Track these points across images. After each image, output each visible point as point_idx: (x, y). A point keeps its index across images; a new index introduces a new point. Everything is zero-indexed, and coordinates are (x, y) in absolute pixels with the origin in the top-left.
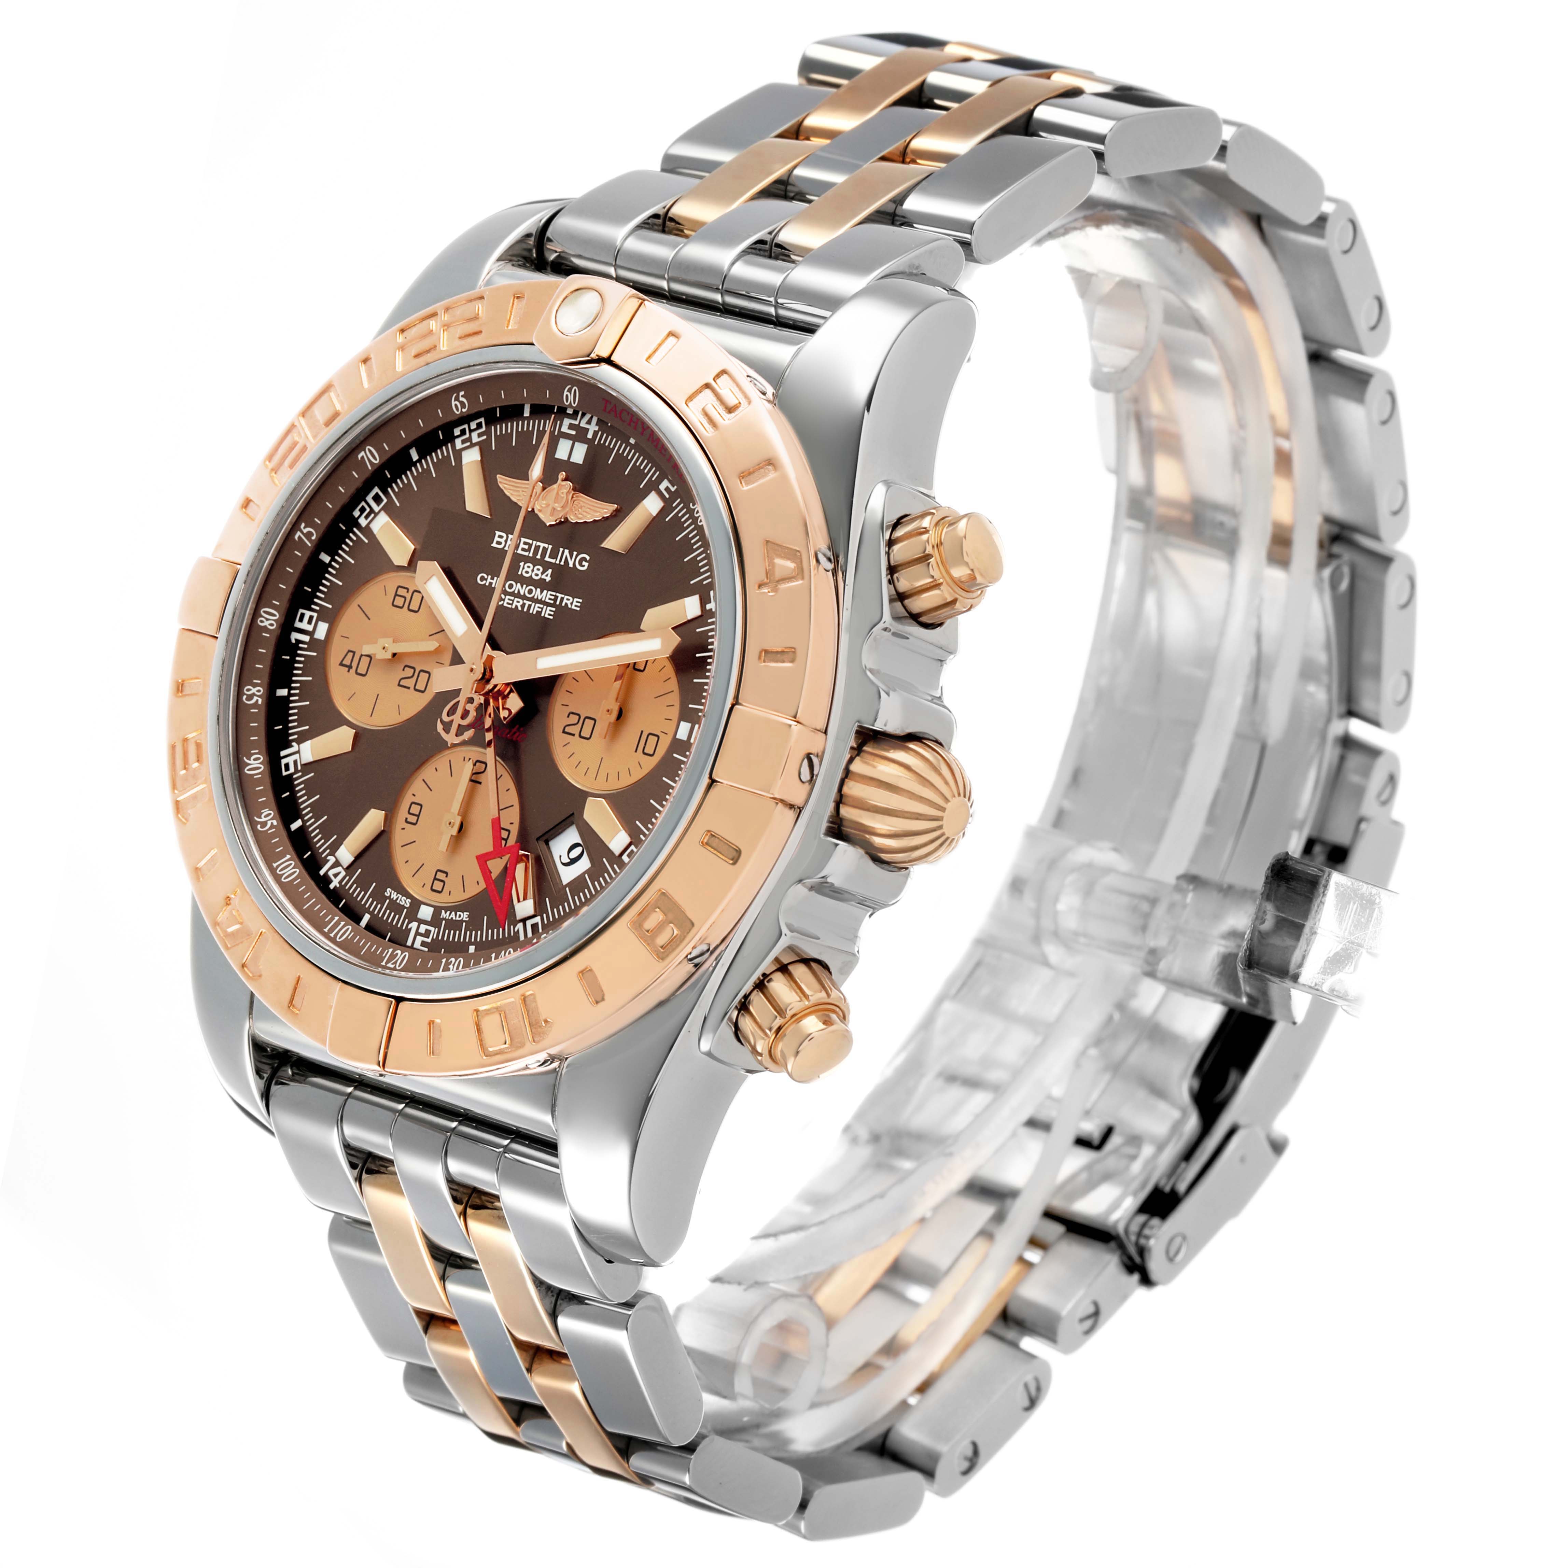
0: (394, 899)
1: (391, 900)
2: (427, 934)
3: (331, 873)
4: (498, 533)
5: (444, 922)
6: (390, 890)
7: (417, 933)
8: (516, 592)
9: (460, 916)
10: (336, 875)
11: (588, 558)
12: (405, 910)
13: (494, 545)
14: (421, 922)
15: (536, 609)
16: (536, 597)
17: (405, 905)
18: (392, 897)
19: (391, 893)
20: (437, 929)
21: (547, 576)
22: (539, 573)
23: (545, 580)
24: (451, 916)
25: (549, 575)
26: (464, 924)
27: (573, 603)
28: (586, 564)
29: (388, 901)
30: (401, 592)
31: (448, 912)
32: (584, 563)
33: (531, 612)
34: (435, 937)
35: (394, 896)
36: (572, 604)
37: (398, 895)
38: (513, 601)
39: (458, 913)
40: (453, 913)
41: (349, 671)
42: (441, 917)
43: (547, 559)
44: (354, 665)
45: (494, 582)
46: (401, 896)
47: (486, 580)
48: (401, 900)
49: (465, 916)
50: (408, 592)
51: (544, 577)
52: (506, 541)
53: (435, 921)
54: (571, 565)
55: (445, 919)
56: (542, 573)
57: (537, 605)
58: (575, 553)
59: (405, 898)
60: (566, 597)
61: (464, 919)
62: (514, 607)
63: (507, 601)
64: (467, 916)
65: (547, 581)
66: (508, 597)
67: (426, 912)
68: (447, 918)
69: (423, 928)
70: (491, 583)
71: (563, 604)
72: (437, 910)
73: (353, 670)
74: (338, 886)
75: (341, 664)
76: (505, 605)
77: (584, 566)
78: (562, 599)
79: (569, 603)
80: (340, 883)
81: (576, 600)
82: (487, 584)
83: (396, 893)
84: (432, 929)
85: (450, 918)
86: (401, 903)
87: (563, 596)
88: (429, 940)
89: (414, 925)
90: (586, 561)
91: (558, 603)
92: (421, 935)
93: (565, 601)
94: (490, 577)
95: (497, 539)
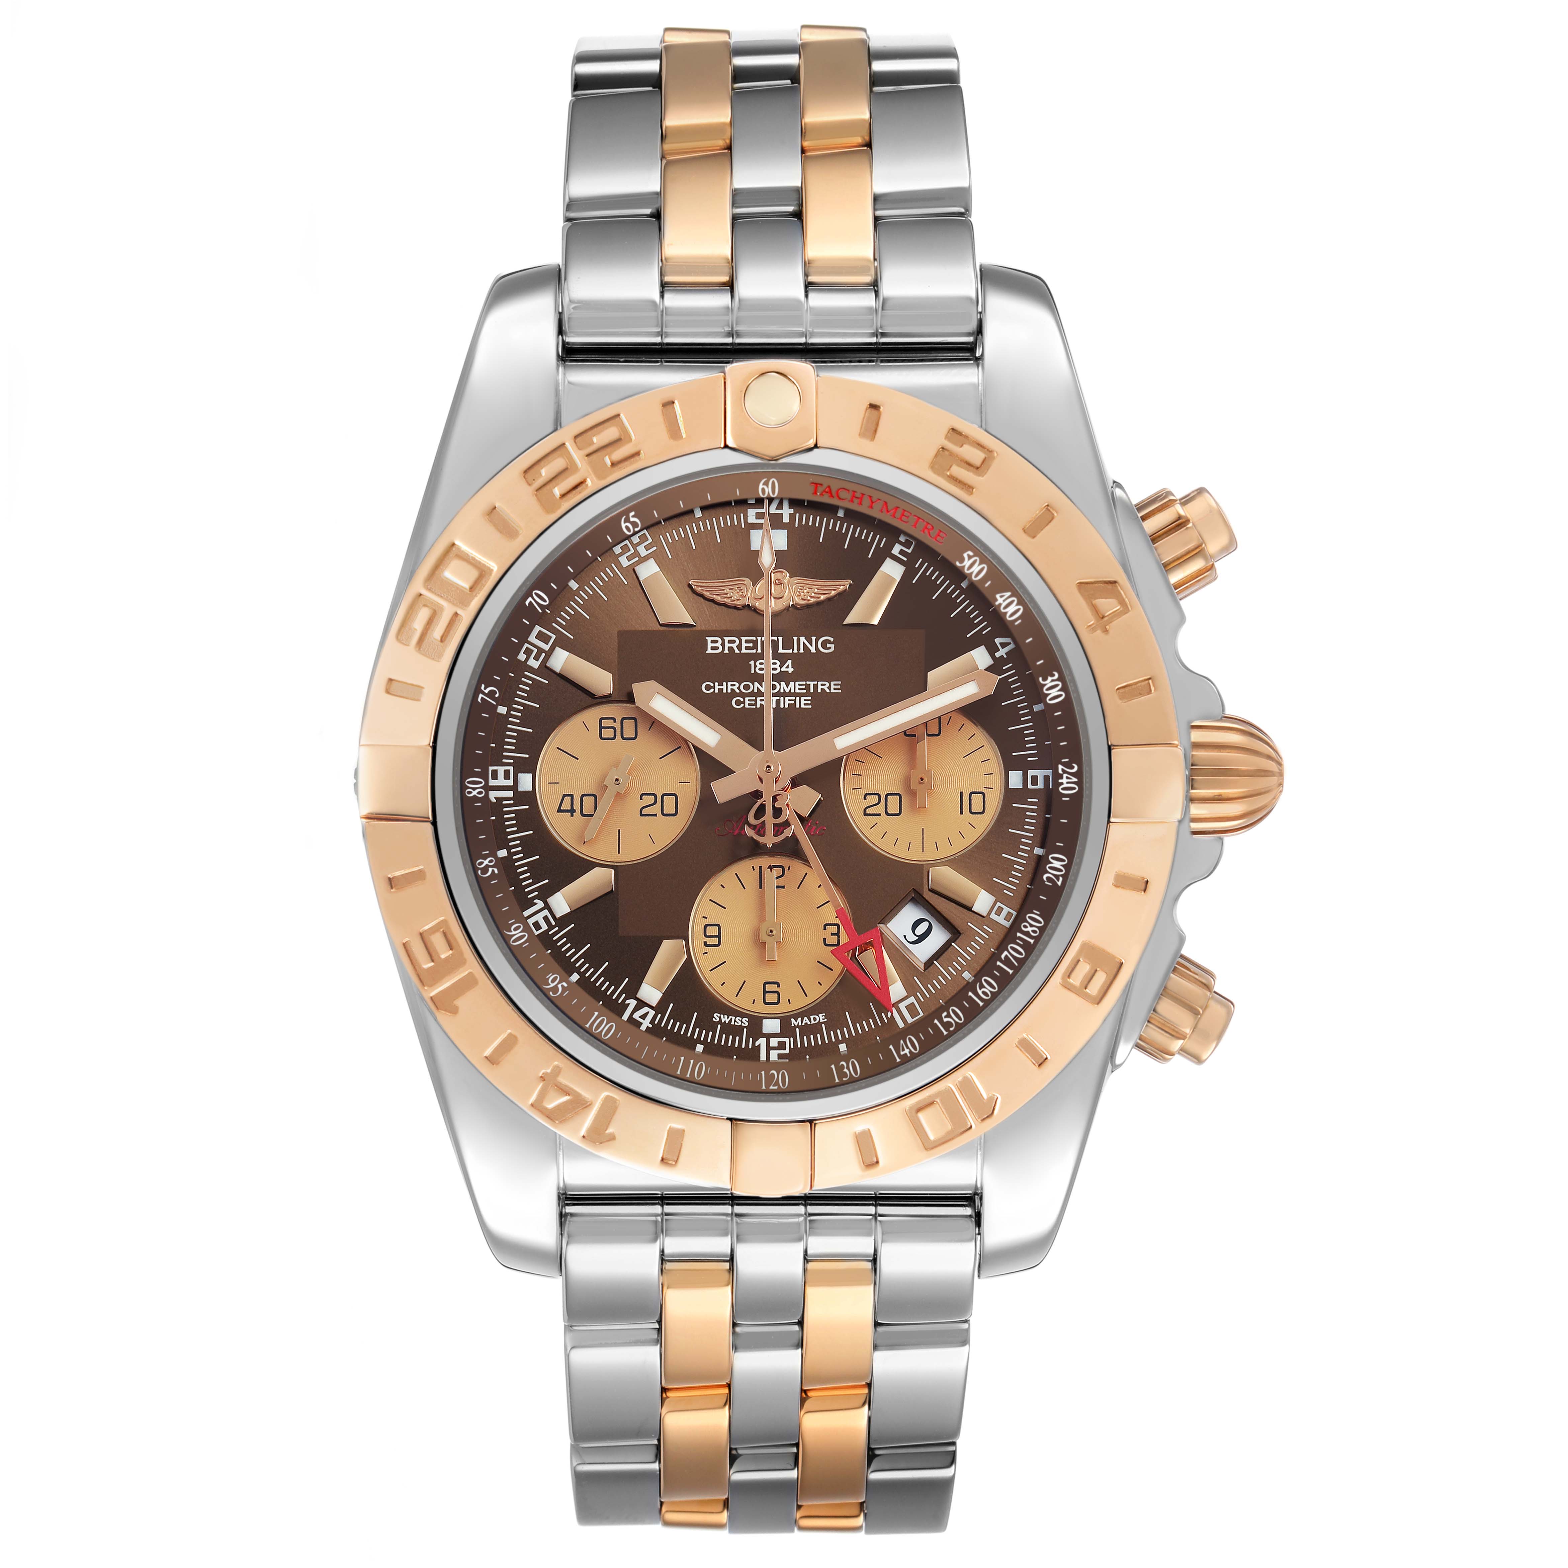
0: (727, 1022)
1: (724, 1025)
2: (782, 1046)
3: (636, 1016)
4: (709, 639)
5: (797, 1030)
6: (719, 1015)
7: (769, 1048)
8: (756, 691)
9: (815, 1019)
10: (644, 1017)
11: (832, 640)
12: (745, 1030)
13: (709, 651)
14: (769, 1036)
15: (787, 702)
16: (782, 691)
17: (743, 1024)
18: (723, 1022)
19: (720, 1018)
20: (792, 1039)
21: (787, 667)
22: (777, 666)
23: (788, 671)
24: (804, 1022)
25: (790, 666)
26: (823, 1025)
27: (831, 687)
28: (833, 646)
29: (719, 1026)
30: (605, 723)
31: (799, 1019)
32: (828, 645)
33: (782, 706)
34: (792, 1047)
35: (725, 1019)
36: (829, 688)
37: (730, 1017)
38: (756, 701)
39: (812, 1017)
40: (806, 1018)
41: (572, 815)
42: (793, 1025)
43: (781, 651)
44: (577, 807)
45: (724, 687)
46: (734, 1018)
47: (714, 687)
48: (735, 1021)
49: (821, 1018)
50: (615, 721)
51: (784, 669)
52: (723, 645)
53: (786, 1030)
54: (813, 650)
55: (798, 1026)
56: (781, 666)
57: (787, 699)
58: (814, 638)
59: (740, 1019)
60: (820, 683)
61: (821, 1021)
62: (758, 706)
63: (747, 702)
64: (824, 1017)
65: (790, 672)
66: (747, 699)
67: (771, 1026)
68: (800, 1024)
69: (774, 1042)
70: (720, 690)
71: (819, 691)
72: (785, 1021)
73: (577, 813)
74: (651, 1026)
75: (559, 810)
76: (747, 706)
77: (830, 648)
78: (816, 686)
79: (825, 687)
80: (652, 1022)
81: (832, 683)
82: (716, 691)
83: (726, 1016)
84: (787, 1040)
85: (803, 1024)
86: (736, 1023)
87: (816, 683)
88: (787, 1051)
89: (762, 1042)
90: (830, 642)
91: (812, 691)
92: (774, 1048)
93: (820, 687)
94: (716, 684)
95: (710, 645)
